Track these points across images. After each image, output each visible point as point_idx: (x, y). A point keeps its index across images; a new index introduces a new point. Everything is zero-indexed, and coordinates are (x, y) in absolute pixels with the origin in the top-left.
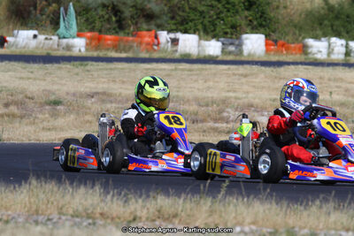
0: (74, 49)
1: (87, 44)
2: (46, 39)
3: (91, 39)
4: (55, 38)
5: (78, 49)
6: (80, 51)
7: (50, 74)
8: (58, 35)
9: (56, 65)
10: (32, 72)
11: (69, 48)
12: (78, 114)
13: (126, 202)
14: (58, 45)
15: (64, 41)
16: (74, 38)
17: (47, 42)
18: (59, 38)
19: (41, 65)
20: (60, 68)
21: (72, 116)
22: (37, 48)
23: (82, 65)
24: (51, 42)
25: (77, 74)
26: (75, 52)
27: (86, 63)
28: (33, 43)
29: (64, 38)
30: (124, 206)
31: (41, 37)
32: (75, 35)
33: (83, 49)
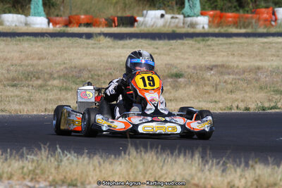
0: (198, 26)
1: (209, 22)
2: (172, 18)
3: (213, 17)
4: (181, 17)
5: (201, 26)
6: (203, 27)
7: (174, 49)
8: (183, 14)
9: (179, 41)
10: (157, 48)
11: (193, 25)
12: (197, 85)
13: (223, 171)
14: (184, 23)
15: (189, 19)
16: (198, 16)
17: (173, 20)
18: (185, 17)
19: (166, 41)
20: (183, 44)
21: (192, 88)
22: (164, 26)
23: (203, 40)
24: (177, 20)
25: (199, 49)
26: (199, 29)
27: (207, 38)
28: (161, 22)
29: (189, 16)
30: (222, 176)
31: (168, 16)
32: (199, 13)
33: (206, 27)
